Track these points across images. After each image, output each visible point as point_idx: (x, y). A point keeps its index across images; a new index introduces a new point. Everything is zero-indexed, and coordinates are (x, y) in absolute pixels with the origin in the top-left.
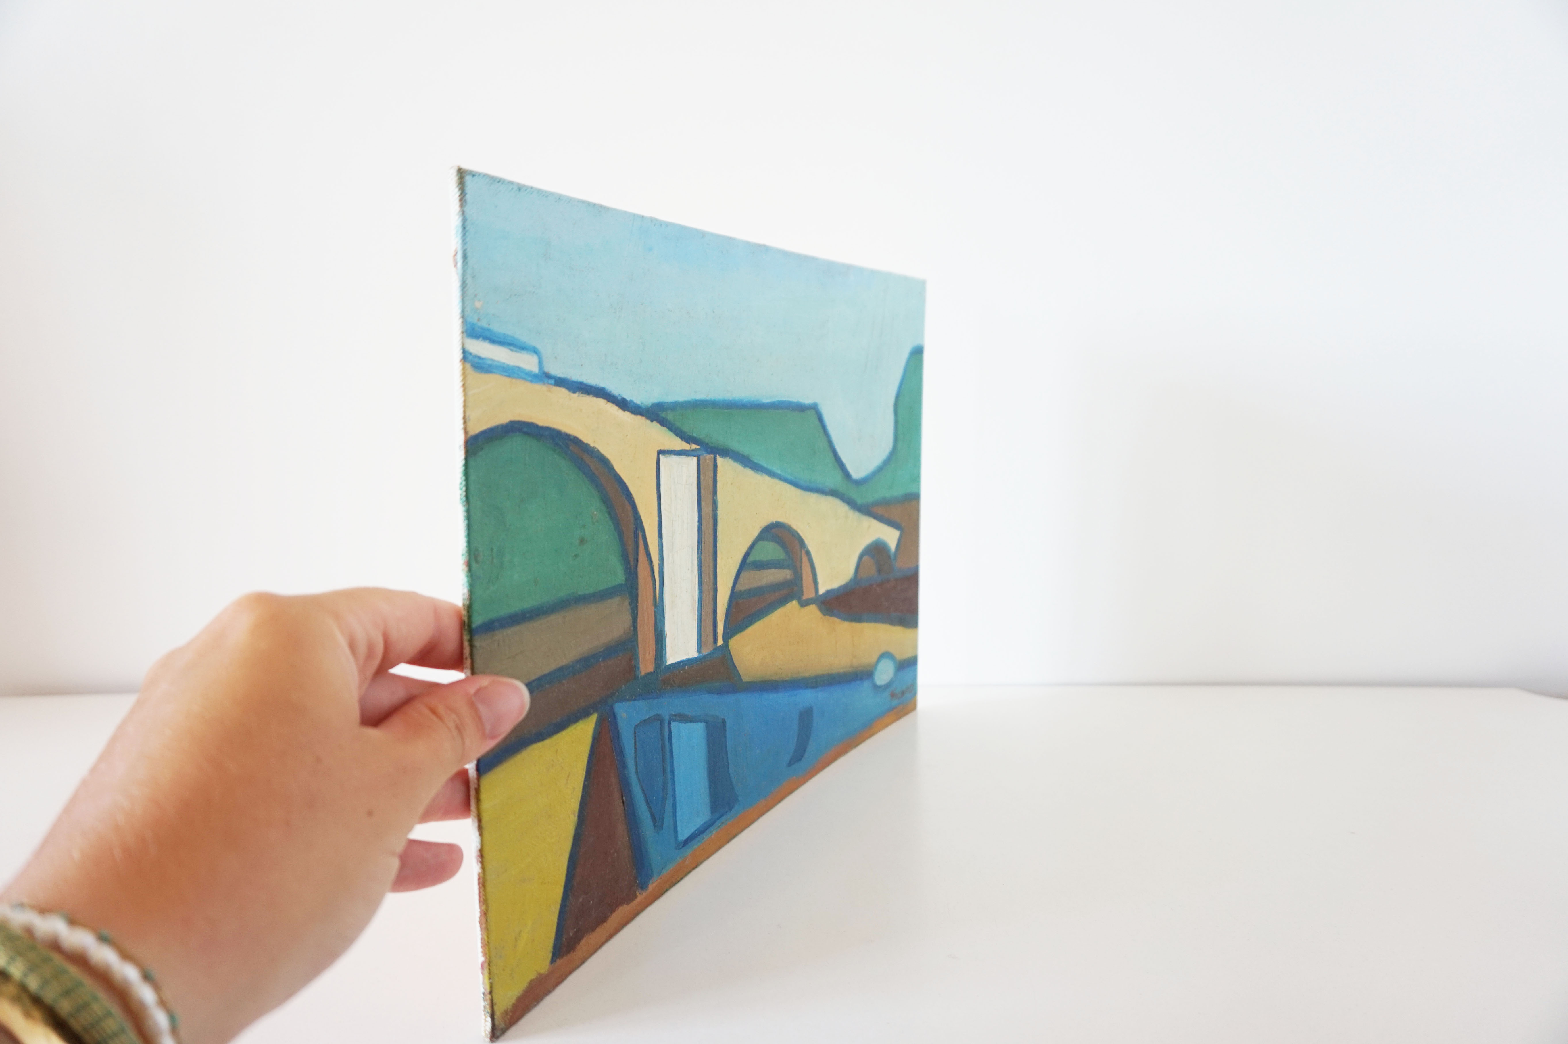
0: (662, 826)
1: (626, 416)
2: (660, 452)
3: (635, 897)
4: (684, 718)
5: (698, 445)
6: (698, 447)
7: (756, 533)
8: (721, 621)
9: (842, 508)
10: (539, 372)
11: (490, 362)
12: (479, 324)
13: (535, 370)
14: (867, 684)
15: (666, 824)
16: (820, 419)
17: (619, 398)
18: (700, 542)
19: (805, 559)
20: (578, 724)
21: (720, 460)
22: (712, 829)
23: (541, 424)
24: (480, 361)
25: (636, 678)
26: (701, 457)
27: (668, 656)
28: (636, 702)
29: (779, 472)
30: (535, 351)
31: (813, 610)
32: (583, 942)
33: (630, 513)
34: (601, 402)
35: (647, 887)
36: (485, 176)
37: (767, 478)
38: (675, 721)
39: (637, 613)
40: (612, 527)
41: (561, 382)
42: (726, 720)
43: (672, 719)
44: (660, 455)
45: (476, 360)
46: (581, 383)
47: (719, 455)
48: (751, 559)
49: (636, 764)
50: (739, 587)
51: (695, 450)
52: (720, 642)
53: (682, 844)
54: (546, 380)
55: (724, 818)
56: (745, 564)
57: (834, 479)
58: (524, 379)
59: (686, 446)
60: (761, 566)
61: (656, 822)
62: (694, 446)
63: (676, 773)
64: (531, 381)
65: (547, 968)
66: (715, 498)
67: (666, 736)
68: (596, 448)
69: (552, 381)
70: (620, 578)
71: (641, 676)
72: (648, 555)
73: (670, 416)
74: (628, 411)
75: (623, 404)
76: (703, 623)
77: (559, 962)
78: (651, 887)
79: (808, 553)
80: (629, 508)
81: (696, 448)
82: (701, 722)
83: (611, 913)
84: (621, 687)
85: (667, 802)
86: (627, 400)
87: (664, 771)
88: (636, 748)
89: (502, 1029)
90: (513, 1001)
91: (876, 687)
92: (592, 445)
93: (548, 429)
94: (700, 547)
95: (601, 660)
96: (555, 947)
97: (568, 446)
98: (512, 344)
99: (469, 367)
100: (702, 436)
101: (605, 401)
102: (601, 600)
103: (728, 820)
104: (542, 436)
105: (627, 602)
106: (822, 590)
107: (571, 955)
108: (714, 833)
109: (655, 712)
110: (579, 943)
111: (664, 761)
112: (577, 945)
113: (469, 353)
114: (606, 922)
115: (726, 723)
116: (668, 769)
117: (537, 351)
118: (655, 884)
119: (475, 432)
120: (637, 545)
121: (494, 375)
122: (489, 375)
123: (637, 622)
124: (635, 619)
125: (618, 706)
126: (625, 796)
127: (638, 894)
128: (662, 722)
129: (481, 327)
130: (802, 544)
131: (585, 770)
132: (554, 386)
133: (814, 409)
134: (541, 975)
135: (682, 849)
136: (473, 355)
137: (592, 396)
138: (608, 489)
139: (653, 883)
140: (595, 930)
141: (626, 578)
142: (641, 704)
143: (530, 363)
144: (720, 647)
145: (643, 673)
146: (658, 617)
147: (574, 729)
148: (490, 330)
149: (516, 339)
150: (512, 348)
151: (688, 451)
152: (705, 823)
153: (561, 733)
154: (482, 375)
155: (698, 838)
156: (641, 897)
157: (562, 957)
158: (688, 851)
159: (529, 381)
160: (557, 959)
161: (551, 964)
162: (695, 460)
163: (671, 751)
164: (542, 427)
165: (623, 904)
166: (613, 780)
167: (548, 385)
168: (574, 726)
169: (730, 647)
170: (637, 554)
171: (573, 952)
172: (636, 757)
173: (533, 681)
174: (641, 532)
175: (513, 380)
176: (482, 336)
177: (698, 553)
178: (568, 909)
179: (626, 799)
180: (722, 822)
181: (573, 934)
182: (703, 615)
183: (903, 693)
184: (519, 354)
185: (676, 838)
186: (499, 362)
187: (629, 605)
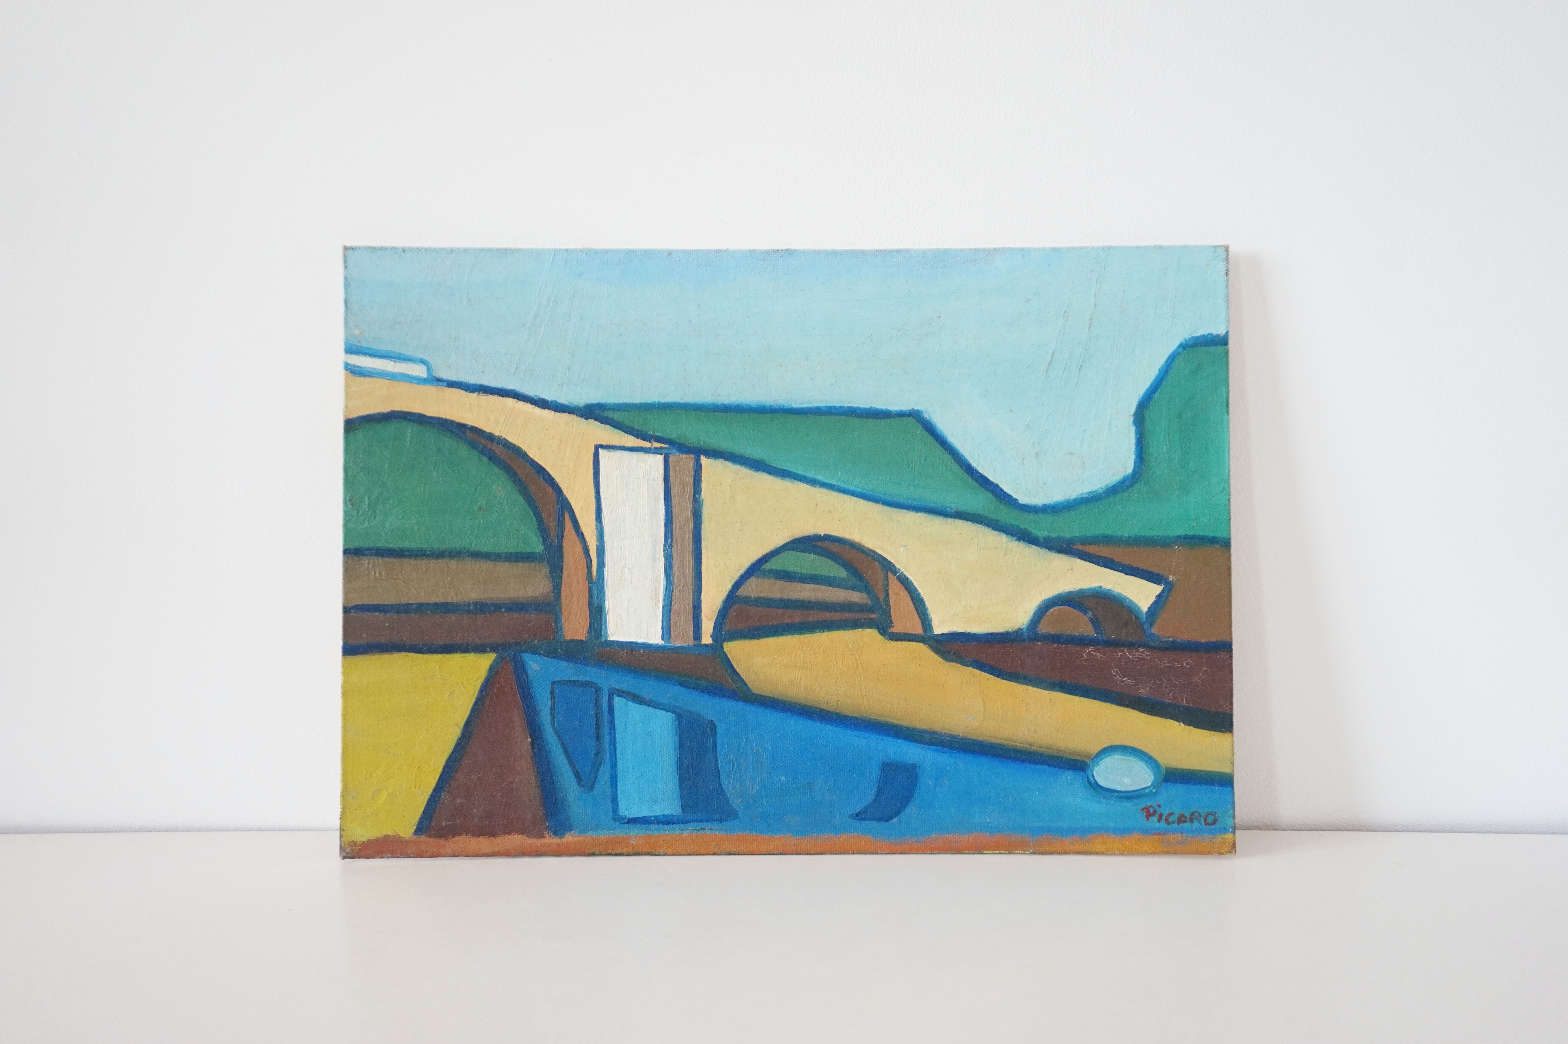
0: (591, 789)
1: (548, 414)
2: (597, 447)
3: (543, 837)
4: (638, 699)
5: (665, 444)
6: (668, 446)
7: (780, 541)
8: (709, 620)
10: (427, 377)
11: (370, 370)
12: (360, 345)
13: (424, 375)
14: (1069, 777)
15: (598, 788)
16: (929, 428)
17: (535, 398)
18: (669, 535)
19: (894, 586)
20: (467, 654)
21: (704, 460)
22: (681, 827)
23: (429, 415)
24: (360, 369)
25: (556, 639)
26: (670, 455)
27: (610, 633)
28: (555, 660)
29: (831, 481)
30: (423, 362)
31: (917, 648)
32: (459, 838)
33: (553, 495)
34: (510, 401)
35: (562, 835)
37: (803, 487)
38: (618, 696)
39: (561, 582)
40: (524, 504)
41: (452, 384)
42: (717, 724)
43: (616, 694)
44: (600, 450)
45: (357, 369)
46: (481, 386)
47: (704, 455)
48: (768, 566)
49: (553, 717)
50: (742, 592)
51: (661, 448)
52: (707, 639)
53: (626, 820)
54: (435, 383)
55: (708, 825)
56: (755, 569)
57: (975, 503)
58: (409, 382)
59: (647, 444)
60: (788, 576)
61: (581, 781)
62: (658, 445)
63: (619, 746)
64: (418, 384)
65: (410, 836)
66: (697, 496)
67: (605, 705)
68: (501, 436)
69: (445, 384)
70: (537, 547)
71: (565, 639)
72: (580, 535)
73: (616, 416)
74: (549, 409)
75: (542, 404)
77: (423, 838)
78: (569, 838)
79: (904, 582)
80: (551, 491)
81: (661, 447)
82: (667, 711)
83: (504, 833)
84: (533, 641)
85: (601, 769)
86: (548, 401)
87: (598, 738)
88: (554, 702)
89: (348, 853)
90: (365, 839)
91: (1098, 789)
92: (497, 434)
93: (439, 419)
94: (669, 540)
95: (503, 610)
96: (420, 823)
97: (465, 433)
98: (392, 357)
99: (350, 373)
100: (673, 436)
101: (515, 400)
102: (506, 561)
103: (715, 831)
104: (430, 423)
105: (545, 569)
106: (940, 628)
107: (442, 841)
108: (685, 834)
109: (588, 679)
110: (453, 837)
111: (598, 728)
112: (451, 837)
113: (350, 365)
114: (494, 837)
115: (715, 726)
116: (607, 739)
117: (425, 362)
118: (575, 839)
119: (354, 415)
120: (561, 524)
121: (374, 379)
122: (368, 379)
123: (560, 590)
124: (557, 588)
125: (527, 657)
126: (531, 738)
127: (546, 835)
128: (598, 690)
129: (362, 347)
130: (888, 567)
131: (476, 696)
132: (446, 387)
133: (915, 416)
134: (400, 837)
135: (626, 825)
136: (354, 366)
137: (496, 395)
138: (518, 471)
139: (573, 836)
140: (478, 836)
141: (546, 549)
142: (564, 664)
143: (420, 371)
144: (706, 645)
145: (568, 638)
146: (595, 592)
147: (462, 657)
148: (370, 349)
149: (401, 354)
150: (395, 360)
151: (650, 448)
152: (672, 815)
153: (444, 655)
154: (362, 379)
155: (656, 826)
156: (550, 840)
157: (430, 837)
158: (635, 832)
159: (415, 383)
160: (422, 834)
161: (415, 834)
162: (660, 458)
163: (612, 722)
164: (432, 418)
165: (522, 833)
166: (517, 719)
167: (439, 387)
168: (463, 655)
169: (725, 650)
170: (563, 530)
171: (445, 840)
172: (552, 709)
173: (411, 604)
174: (569, 512)
175: (396, 382)
176: (361, 353)
177: (665, 545)
178: (441, 801)
179: (532, 740)
180: (704, 829)
181: (447, 826)
182: (675, 607)
183: (1181, 819)
184: (403, 364)
185: (615, 810)
186: (380, 370)
187: (548, 573)
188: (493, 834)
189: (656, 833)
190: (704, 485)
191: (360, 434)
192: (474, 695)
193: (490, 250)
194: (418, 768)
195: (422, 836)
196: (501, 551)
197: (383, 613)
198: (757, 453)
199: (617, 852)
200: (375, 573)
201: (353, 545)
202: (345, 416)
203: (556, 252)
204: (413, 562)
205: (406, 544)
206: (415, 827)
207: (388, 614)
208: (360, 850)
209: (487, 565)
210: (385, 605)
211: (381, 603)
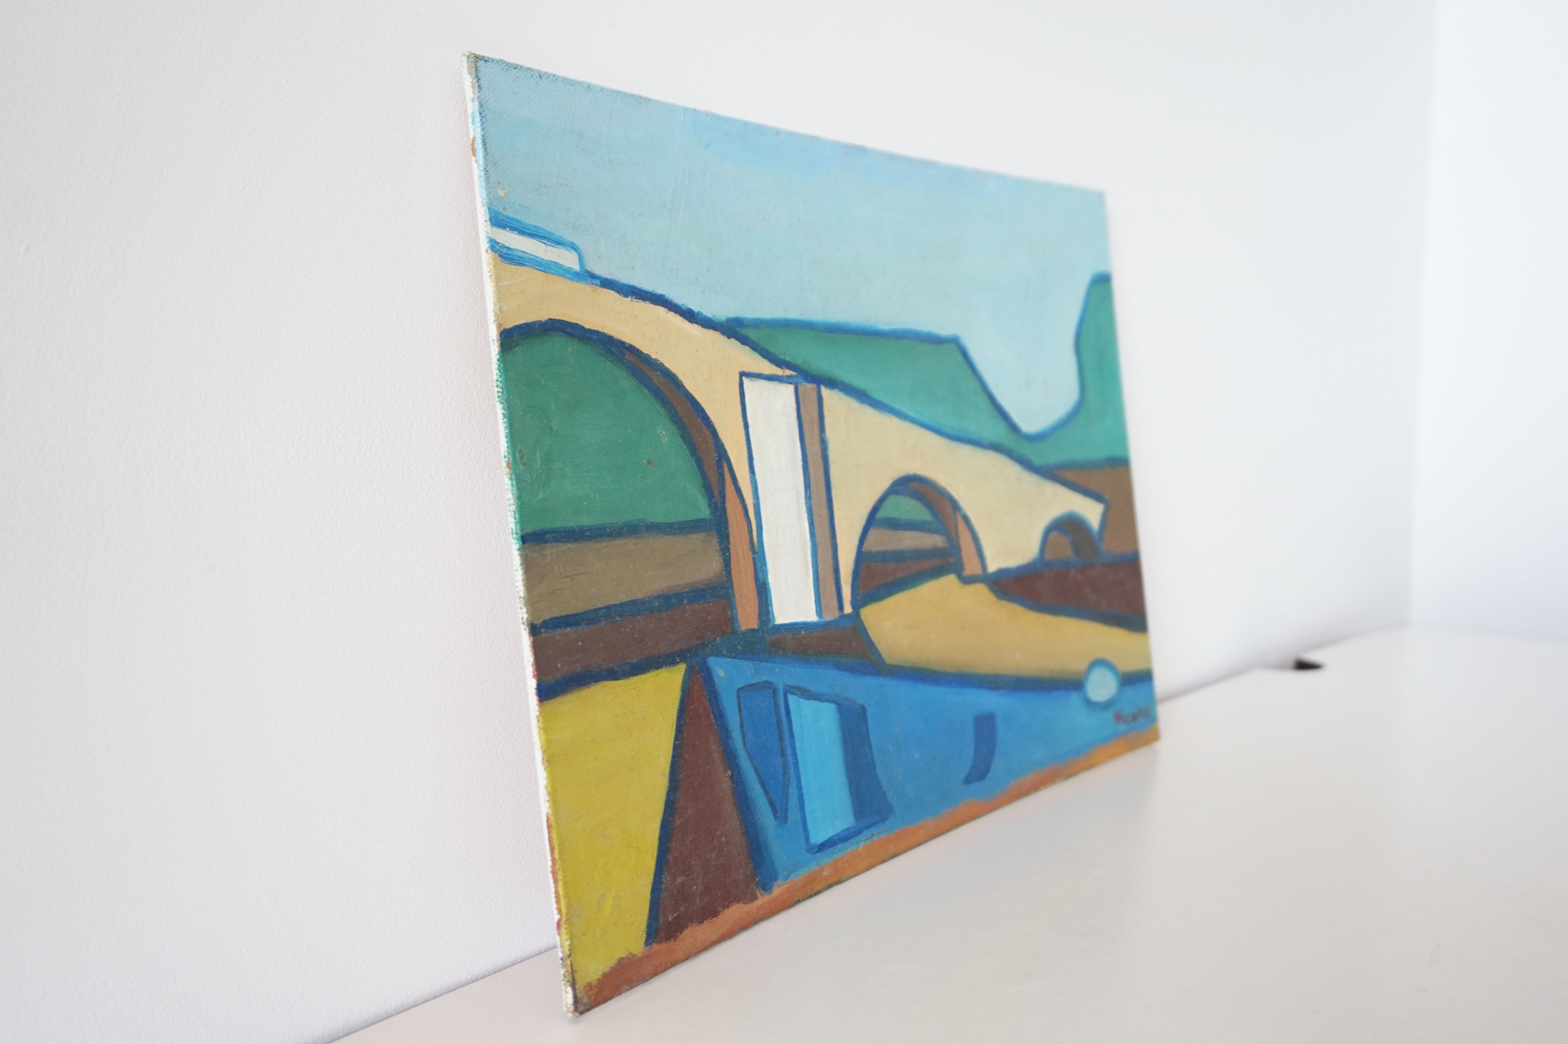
0: (785, 819)
1: (695, 329)
2: (742, 374)
3: (756, 898)
4: (807, 694)
5: (794, 371)
6: (797, 374)
7: (884, 484)
8: (847, 585)
9: (1013, 469)
10: (580, 271)
11: (521, 254)
12: (505, 213)
13: (576, 267)
14: (1074, 698)
15: (791, 817)
16: (965, 355)
17: (683, 308)
18: (807, 485)
19: (962, 526)
20: (660, 670)
21: (825, 391)
22: (858, 838)
23: (587, 326)
24: (509, 252)
25: (734, 632)
26: (799, 385)
27: (776, 615)
28: (736, 661)
29: (911, 413)
30: (574, 248)
31: (981, 590)
32: (686, 932)
33: (711, 440)
34: (661, 311)
35: (770, 889)
36: (500, 62)
37: (897, 421)
38: (792, 694)
39: (730, 556)
40: (687, 452)
41: (608, 284)
42: (867, 707)
43: (789, 691)
44: (744, 378)
45: (505, 251)
46: (633, 287)
47: (824, 386)
48: (881, 515)
49: (743, 735)
50: (867, 547)
51: (791, 376)
52: (848, 609)
53: (817, 849)
54: (589, 280)
55: (874, 830)
56: (872, 520)
57: (995, 431)
58: (563, 276)
59: (778, 371)
60: (894, 525)
61: (776, 812)
62: (788, 372)
63: (800, 757)
64: (571, 279)
65: (642, 950)
66: (823, 435)
67: (782, 710)
68: (658, 360)
69: (598, 282)
70: (704, 512)
71: (741, 631)
72: (738, 491)
73: (752, 334)
74: (697, 323)
75: (690, 316)
76: (821, 583)
77: (655, 947)
78: (776, 891)
79: (966, 519)
80: (708, 433)
81: (791, 374)
82: (830, 702)
83: (724, 907)
84: (715, 639)
85: (790, 790)
86: (694, 312)
87: (783, 751)
88: (741, 717)
89: (585, 1005)
90: (599, 976)
91: (1090, 704)
92: (654, 356)
93: (597, 333)
94: (808, 491)
95: (685, 602)
96: (649, 927)
97: (624, 354)
98: (545, 238)
99: (499, 258)
100: (798, 361)
101: (666, 310)
102: (680, 533)
103: (881, 833)
104: (589, 339)
105: (715, 541)
106: (992, 567)
107: (671, 943)
108: (862, 845)
109: (765, 678)
110: (681, 933)
111: (781, 739)
112: (679, 934)
113: (498, 243)
114: (716, 916)
115: (866, 710)
116: (789, 751)
117: (575, 247)
118: (782, 888)
119: (510, 325)
120: (722, 477)
121: (526, 268)
122: (521, 268)
123: (730, 566)
124: (727, 563)
125: (712, 661)
126: (730, 769)
127: (758, 894)
128: (775, 691)
129: (507, 217)
130: (955, 505)
131: (675, 727)
132: (600, 286)
133: (954, 342)
134: (633, 956)
135: (818, 854)
136: (503, 246)
137: (648, 302)
138: (679, 408)
139: (779, 887)
140: (703, 922)
141: (711, 513)
142: (743, 664)
143: (569, 260)
144: (848, 615)
145: (744, 628)
146: (759, 565)
147: (656, 675)
148: (518, 221)
149: (550, 233)
150: (546, 242)
151: (782, 376)
152: (848, 829)
153: (640, 676)
154: (513, 267)
155: (839, 846)
156: (763, 899)
157: (660, 942)
158: (826, 859)
159: (569, 278)
160: (653, 942)
161: (646, 946)
162: (791, 388)
163: (791, 729)
164: (590, 330)
165: (739, 901)
166: (714, 747)
167: (593, 286)
168: (656, 672)
169: (863, 617)
170: (724, 488)
171: (674, 941)
172: (742, 726)
173: (599, 609)
174: (726, 463)
175: (550, 275)
176: (509, 226)
177: (806, 498)
178: (663, 886)
179: (732, 773)
180: (873, 835)
181: (673, 919)
182: (821, 573)
183: (1135, 717)
184: (554, 249)
185: (807, 839)
186: (532, 255)
187: (718, 545)
188: (714, 914)
189: (841, 854)
190: (827, 421)
191: (519, 354)
192: (673, 727)
193: (625, 94)
194: (636, 847)
195: (654, 944)
196: (674, 521)
197: (574, 628)
198: (860, 382)
199: (815, 891)
200: (559, 568)
201: (529, 529)
202: (499, 325)
203: (686, 110)
204: (594, 546)
205: (585, 521)
206: (645, 935)
207: (579, 628)
208: (597, 994)
209: (662, 542)
210: (574, 615)
211: (570, 613)
